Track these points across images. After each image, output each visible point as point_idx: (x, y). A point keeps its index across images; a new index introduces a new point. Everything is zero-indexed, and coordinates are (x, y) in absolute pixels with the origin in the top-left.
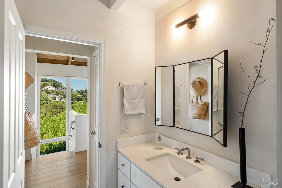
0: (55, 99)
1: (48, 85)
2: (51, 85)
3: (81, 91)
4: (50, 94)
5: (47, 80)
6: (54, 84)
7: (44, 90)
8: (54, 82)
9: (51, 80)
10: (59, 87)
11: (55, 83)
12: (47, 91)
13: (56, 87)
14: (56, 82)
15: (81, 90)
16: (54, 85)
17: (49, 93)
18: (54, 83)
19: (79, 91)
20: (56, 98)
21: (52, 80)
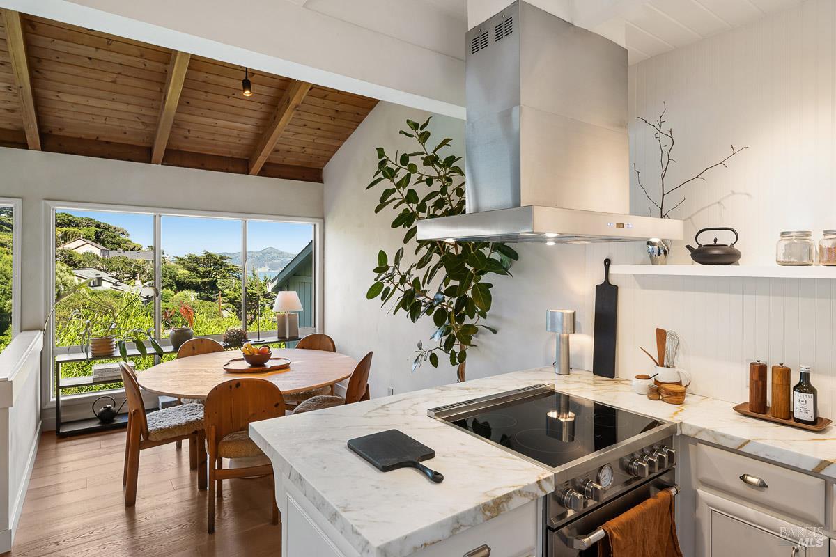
0: (99, 285)
1: (76, 237)
2: (88, 238)
3: (190, 257)
4: (83, 267)
5: (74, 222)
6: (98, 235)
7: (62, 254)
8: (98, 226)
9: (90, 222)
10: (116, 244)
11: (101, 233)
12: (70, 256)
13: (104, 245)
14: (107, 228)
15: (188, 254)
16: (98, 239)
17: (79, 263)
18: (97, 232)
19: (181, 259)
20: (100, 279)
21: (90, 220)
